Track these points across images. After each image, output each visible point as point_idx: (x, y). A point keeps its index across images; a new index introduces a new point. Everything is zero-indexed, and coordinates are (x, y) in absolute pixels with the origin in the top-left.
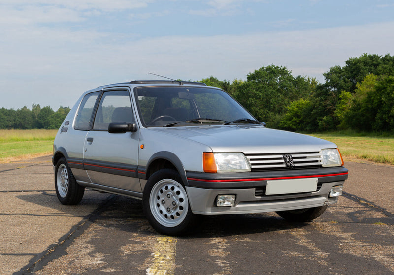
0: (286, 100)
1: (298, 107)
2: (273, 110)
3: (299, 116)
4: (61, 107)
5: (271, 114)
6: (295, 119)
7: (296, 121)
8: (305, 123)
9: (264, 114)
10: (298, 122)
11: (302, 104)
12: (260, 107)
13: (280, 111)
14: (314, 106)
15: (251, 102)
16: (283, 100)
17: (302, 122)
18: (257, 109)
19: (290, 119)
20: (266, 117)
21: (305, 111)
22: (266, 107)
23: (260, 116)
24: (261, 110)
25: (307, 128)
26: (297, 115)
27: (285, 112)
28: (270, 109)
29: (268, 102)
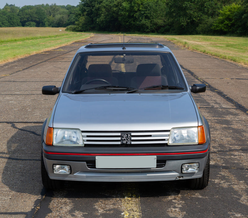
0: (219, 4)
1: (230, 11)
2: (207, 14)
3: (230, 20)
4: (7, 5)
5: (205, 17)
6: (226, 22)
7: (227, 25)
8: (235, 26)
9: (198, 17)
10: (229, 25)
11: (234, 8)
12: (195, 10)
13: (212, 15)
14: (245, 10)
15: (186, 5)
16: (216, 4)
17: (233, 25)
18: (192, 12)
19: (222, 22)
20: (199, 20)
21: (236, 15)
22: (200, 10)
23: (194, 19)
24: (196, 13)
25: (238, 31)
26: (228, 18)
27: (218, 15)
28: (204, 13)
29: (202, 5)
